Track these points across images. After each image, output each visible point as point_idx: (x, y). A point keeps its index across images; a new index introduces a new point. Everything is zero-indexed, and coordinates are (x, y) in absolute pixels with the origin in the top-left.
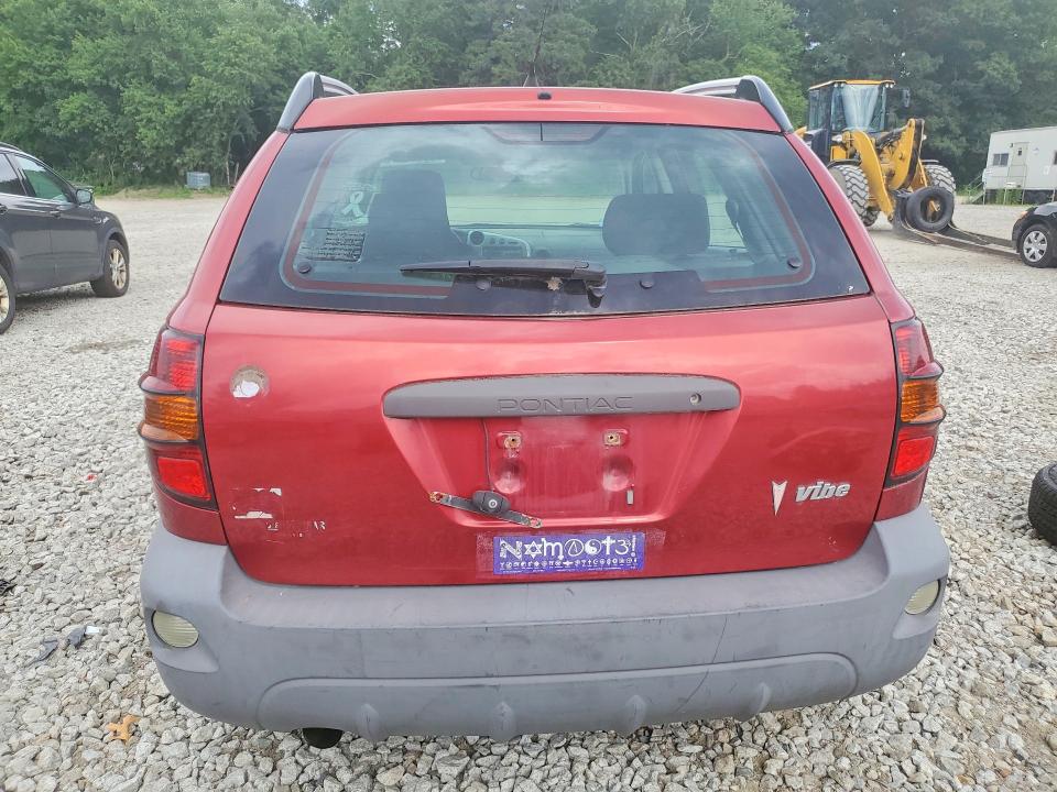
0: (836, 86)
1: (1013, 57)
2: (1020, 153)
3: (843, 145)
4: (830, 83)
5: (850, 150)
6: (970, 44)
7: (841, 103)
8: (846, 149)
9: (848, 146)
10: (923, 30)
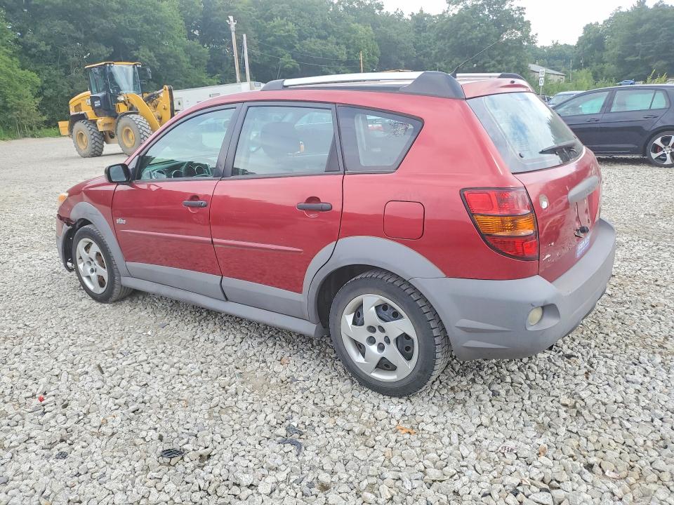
0: (108, 65)
1: (151, 49)
2: (179, 104)
3: (124, 102)
4: (103, 63)
5: (129, 105)
6: (127, 40)
7: (112, 75)
8: (126, 105)
9: (127, 103)
10: (95, 30)
